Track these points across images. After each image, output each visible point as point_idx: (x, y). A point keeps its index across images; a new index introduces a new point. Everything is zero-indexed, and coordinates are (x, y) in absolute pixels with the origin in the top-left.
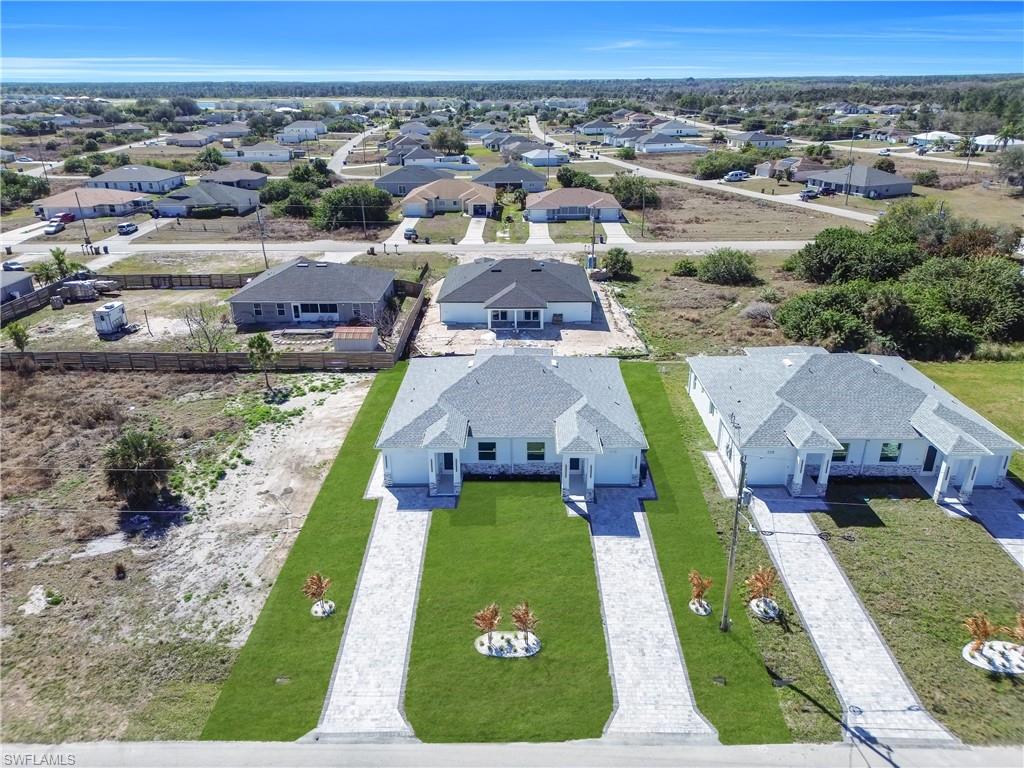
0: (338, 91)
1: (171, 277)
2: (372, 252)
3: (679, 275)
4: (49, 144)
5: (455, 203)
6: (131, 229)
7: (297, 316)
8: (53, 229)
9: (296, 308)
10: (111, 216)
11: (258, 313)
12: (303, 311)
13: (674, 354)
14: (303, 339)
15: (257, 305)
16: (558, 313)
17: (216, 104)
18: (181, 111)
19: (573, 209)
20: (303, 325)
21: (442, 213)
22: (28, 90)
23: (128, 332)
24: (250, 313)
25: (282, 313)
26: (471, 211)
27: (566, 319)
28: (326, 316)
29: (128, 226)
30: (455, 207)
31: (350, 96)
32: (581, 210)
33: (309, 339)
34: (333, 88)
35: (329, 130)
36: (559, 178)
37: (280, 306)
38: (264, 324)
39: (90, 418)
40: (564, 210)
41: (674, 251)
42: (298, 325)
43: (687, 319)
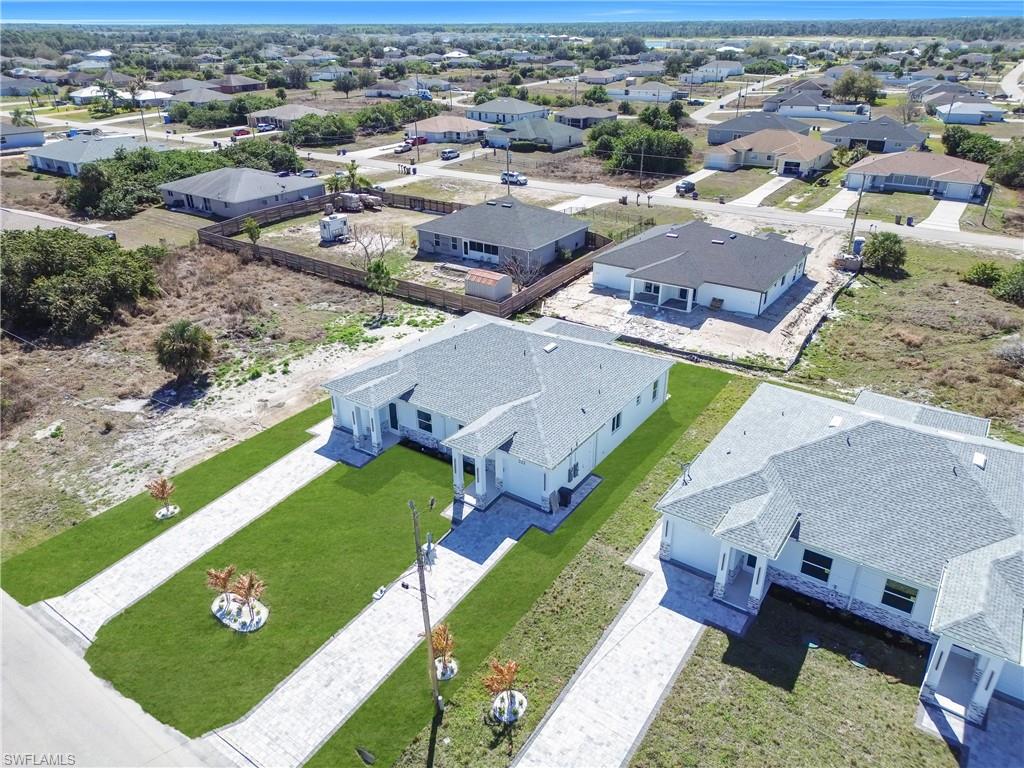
0: (808, 30)
1: (423, 200)
2: (624, 201)
3: (971, 282)
4: (486, 77)
5: (769, 158)
6: (452, 155)
7: (466, 253)
8: (400, 149)
9: (466, 243)
10: (457, 142)
11: (437, 243)
12: (471, 249)
13: (822, 379)
14: (455, 275)
15: (437, 236)
16: (719, 298)
17: (667, 43)
18: (628, 50)
19: (910, 179)
20: (465, 263)
21: (747, 168)
22: (530, 29)
23: (341, 242)
24: (431, 243)
25: (455, 247)
26: (781, 167)
27: (727, 306)
28: (485, 256)
29: (449, 152)
30: (767, 163)
31: (821, 35)
32: (923, 181)
33: (459, 276)
34: (804, 26)
35: (746, 71)
36: (945, 140)
37: (454, 240)
38: (440, 254)
39: (234, 305)
40: (900, 178)
41: (1000, 250)
42: (462, 261)
43: (902, 341)
